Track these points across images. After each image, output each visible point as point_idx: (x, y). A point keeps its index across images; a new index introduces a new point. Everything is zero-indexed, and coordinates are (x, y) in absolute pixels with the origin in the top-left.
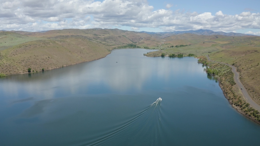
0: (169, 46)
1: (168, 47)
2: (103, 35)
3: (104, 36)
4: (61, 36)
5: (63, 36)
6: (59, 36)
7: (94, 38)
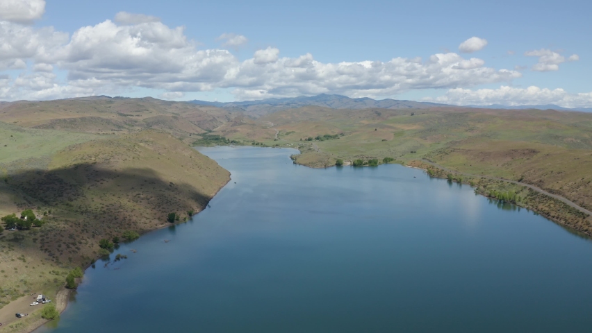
0: (303, 139)
1: (301, 140)
2: (138, 113)
3: (138, 116)
4: (60, 120)
5: (65, 120)
6: (57, 120)
7: (125, 123)
